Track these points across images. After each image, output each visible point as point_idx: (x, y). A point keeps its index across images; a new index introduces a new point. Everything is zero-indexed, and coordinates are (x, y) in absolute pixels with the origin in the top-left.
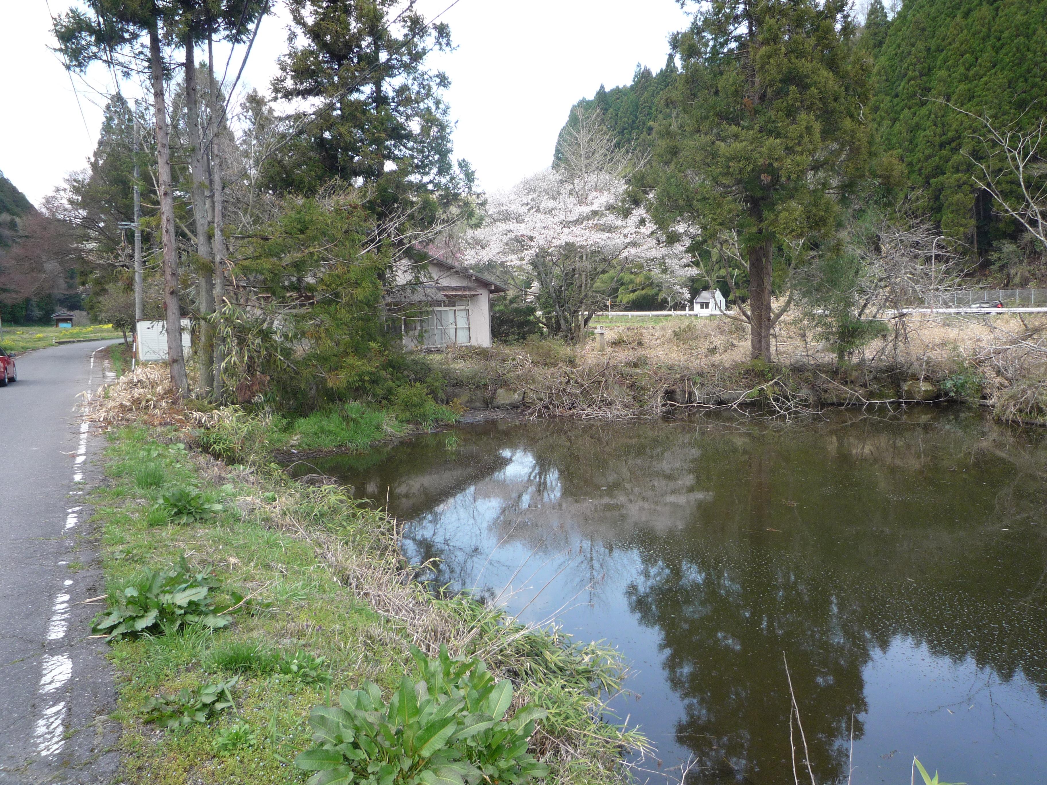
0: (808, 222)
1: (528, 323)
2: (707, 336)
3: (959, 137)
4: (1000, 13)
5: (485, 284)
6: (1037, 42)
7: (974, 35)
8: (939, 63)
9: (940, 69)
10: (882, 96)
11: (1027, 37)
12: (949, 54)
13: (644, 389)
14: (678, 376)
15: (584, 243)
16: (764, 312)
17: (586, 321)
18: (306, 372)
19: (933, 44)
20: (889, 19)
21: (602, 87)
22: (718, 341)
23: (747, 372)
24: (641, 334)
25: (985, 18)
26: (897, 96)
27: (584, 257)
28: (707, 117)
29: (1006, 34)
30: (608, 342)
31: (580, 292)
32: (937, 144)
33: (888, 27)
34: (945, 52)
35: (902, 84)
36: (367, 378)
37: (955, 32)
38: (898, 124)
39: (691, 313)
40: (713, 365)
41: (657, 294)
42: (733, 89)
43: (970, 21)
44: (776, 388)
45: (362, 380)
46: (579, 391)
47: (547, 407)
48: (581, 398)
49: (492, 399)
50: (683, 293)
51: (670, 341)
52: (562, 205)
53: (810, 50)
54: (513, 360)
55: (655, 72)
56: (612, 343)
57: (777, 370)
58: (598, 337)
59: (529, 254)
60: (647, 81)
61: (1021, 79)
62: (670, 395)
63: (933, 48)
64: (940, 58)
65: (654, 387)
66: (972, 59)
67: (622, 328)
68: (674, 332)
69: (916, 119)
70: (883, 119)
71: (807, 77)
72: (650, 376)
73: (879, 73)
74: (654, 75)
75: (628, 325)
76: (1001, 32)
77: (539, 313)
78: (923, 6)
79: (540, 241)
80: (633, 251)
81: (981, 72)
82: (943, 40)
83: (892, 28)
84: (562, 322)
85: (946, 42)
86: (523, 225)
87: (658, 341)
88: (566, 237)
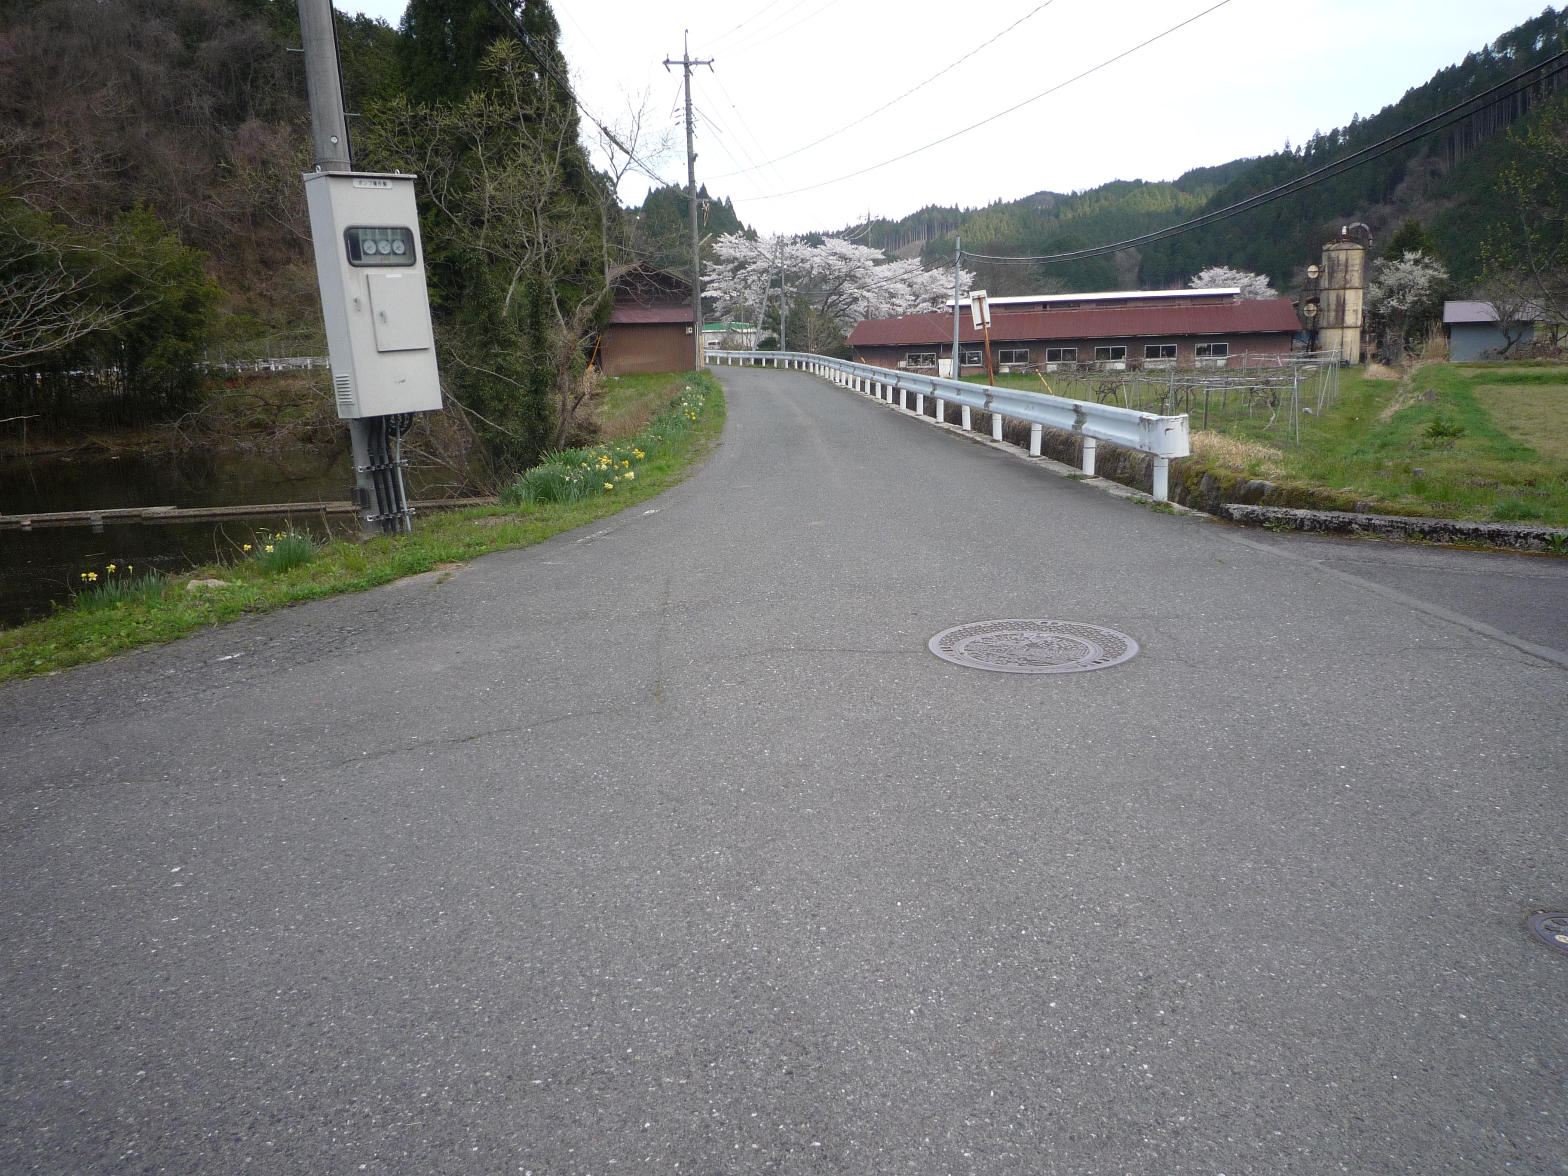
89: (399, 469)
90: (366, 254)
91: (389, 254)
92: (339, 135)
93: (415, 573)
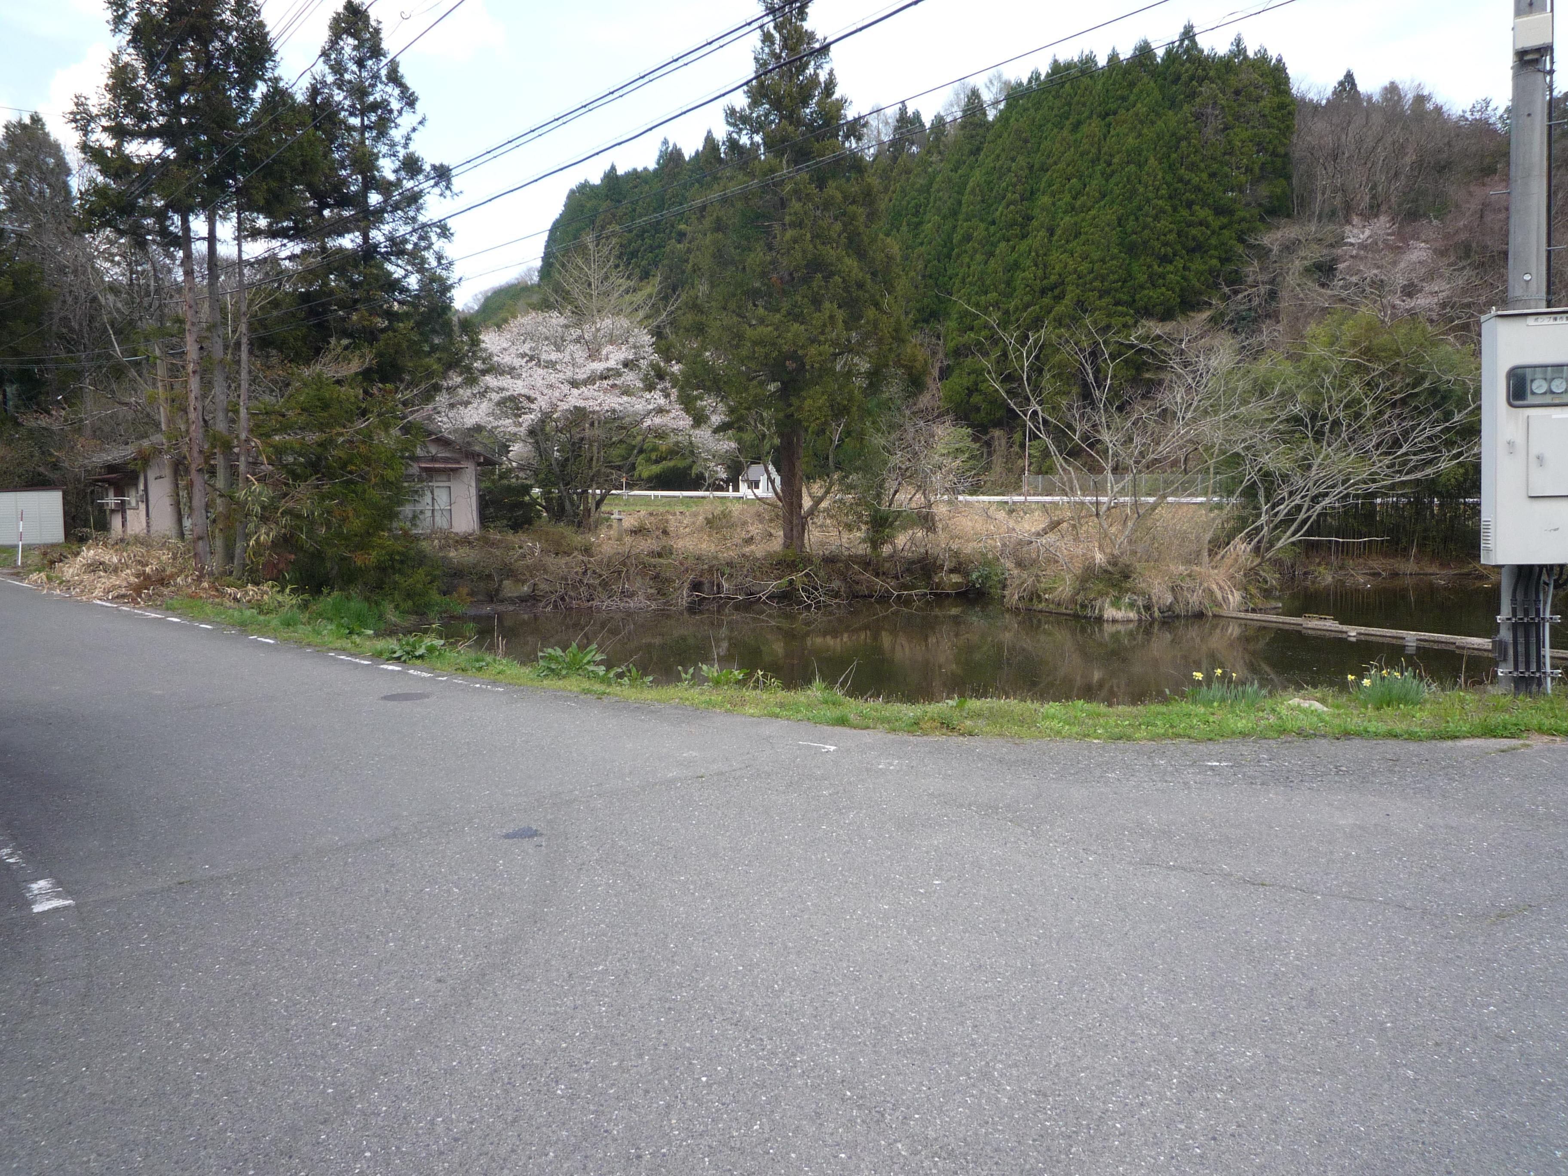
0: (832, 410)
1: (522, 504)
2: (745, 523)
3: (1063, 283)
4: (1112, 132)
5: (471, 455)
6: (1148, 174)
7: (1082, 155)
8: (1043, 185)
9: (1043, 193)
10: (975, 222)
11: (1140, 166)
12: (1055, 175)
13: (669, 581)
14: (706, 567)
15: (598, 408)
16: (795, 499)
17: (598, 504)
18: (330, 552)
19: (1037, 159)
20: (990, 118)
21: (613, 168)
22: (755, 529)
23: (778, 563)
24: (667, 521)
25: (1095, 136)
26: (993, 223)
27: (596, 424)
28: (734, 295)
29: (1116, 160)
30: (626, 531)
31: (590, 468)
32: (1037, 289)
33: (988, 130)
34: (1049, 173)
35: (1000, 209)
36: (397, 557)
37: (1062, 149)
38: (992, 261)
39: (736, 494)
40: (744, 555)
41: (691, 467)
42: (759, 269)
43: (1079, 135)
44: (805, 579)
45: (392, 559)
46: (597, 582)
47: (563, 599)
48: (600, 589)
49: (497, 591)
50: (717, 472)
51: (701, 530)
52: (567, 358)
53: (835, 236)
54: (520, 547)
55: (688, 153)
56: (632, 531)
57: (808, 560)
58: (615, 524)
59: (528, 419)
60: (677, 166)
61: (1132, 218)
62: (696, 586)
63: (1036, 166)
64: (1044, 180)
65: (679, 579)
66: (1079, 186)
67: (642, 513)
68: (706, 519)
69: (1015, 255)
70: (975, 251)
71: (831, 264)
72: (675, 567)
73: (973, 191)
74: (687, 158)
75: (651, 509)
76: (1112, 156)
77: (536, 491)
78: (1028, 109)
79: (542, 403)
80: (658, 420)
81: (1089, 204)
82: (1048, 157)
83: (991, 132)
84: (567, 504)
85: (1051, 161)
86: (519, 383)
87: (687, 530)
88: (575, 399)
89: (1547, 625)
90: (1533, 393)
91: (1545, 393)
92: (1534, 271)
93: (1495, 737)
